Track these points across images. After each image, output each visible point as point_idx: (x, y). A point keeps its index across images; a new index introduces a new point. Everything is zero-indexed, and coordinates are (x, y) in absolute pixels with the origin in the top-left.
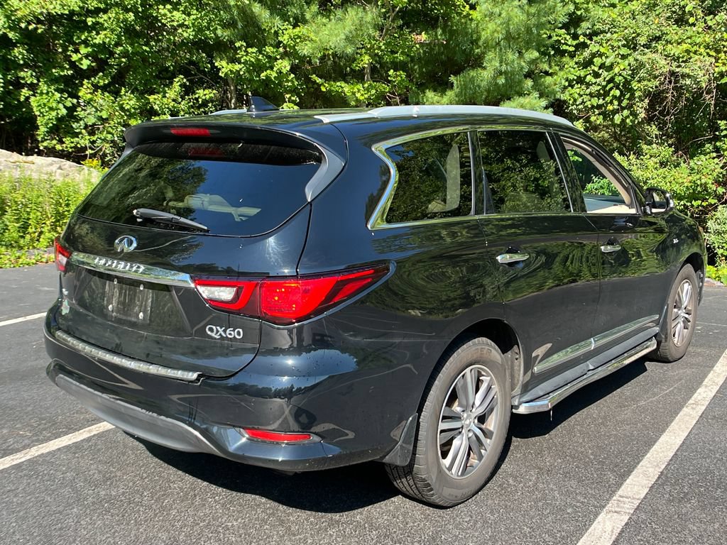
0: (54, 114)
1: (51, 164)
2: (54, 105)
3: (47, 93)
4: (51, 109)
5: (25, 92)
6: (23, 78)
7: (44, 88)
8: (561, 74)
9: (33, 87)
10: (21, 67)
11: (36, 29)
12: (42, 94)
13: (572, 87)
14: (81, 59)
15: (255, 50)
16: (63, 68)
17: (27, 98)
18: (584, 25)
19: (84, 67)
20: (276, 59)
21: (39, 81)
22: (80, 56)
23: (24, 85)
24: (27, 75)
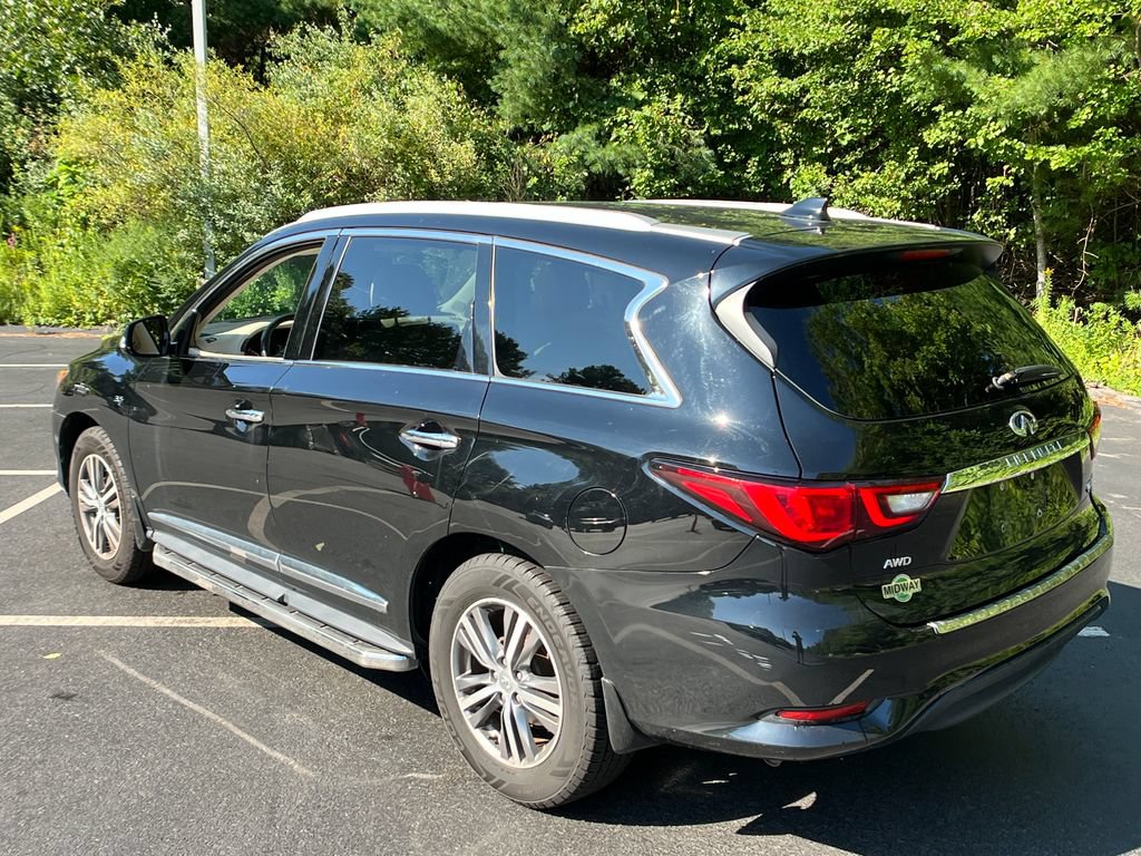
6: (783, 159)
12: (799, 175)
16: (823, 145)
21: (797, 161)
22: (843, 130)
23: (786, 167)
24: (787, 157)
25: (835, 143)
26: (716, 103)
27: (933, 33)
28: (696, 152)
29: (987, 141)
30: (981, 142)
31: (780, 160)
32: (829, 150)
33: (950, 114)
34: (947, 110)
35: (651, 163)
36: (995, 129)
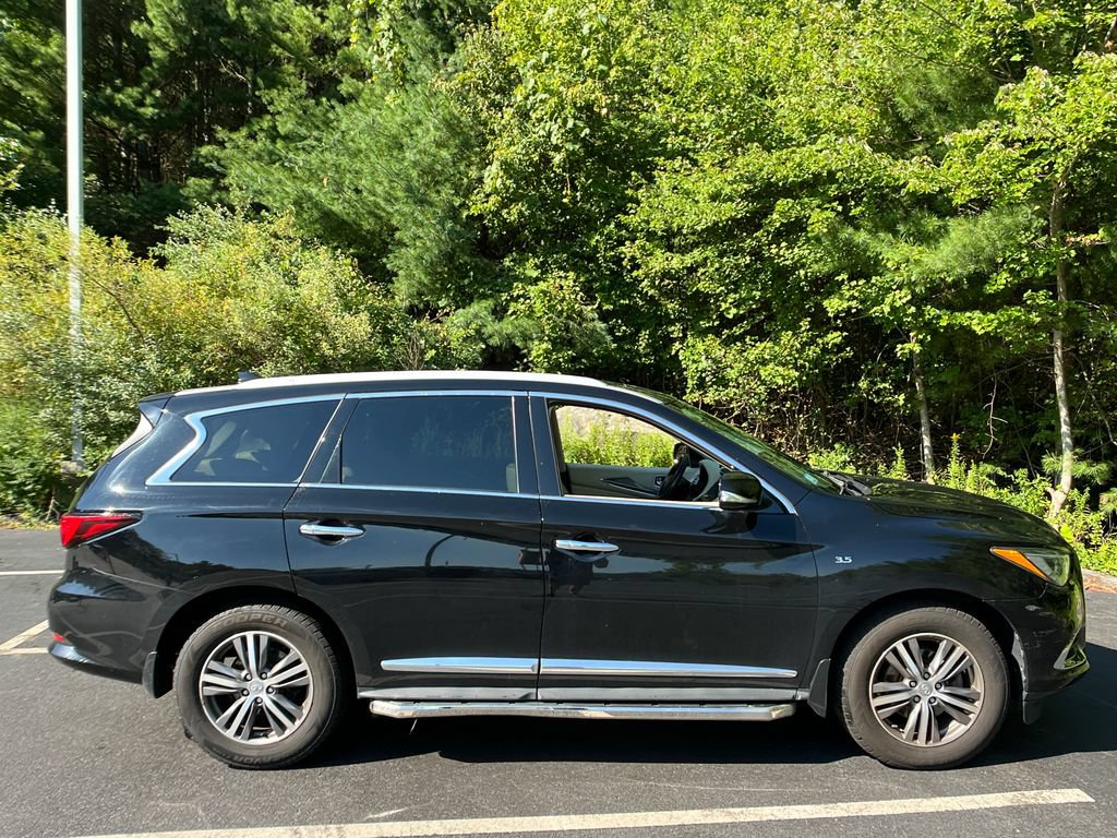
0: (695, 366)
2: (696, 357)
3: (693, 346)
4: (694, 361)
5: (677, 345)
6: (672, 333)
7: (689, 340)
9: (681, 341)
10: (672, 323)
12: (688, 347)
14: (729, 308)
16: (710, 319)
17: (677, 352)
19: (731, 316)
21: (685, 334)
22: (728, 305)
23: (675, 340)
24: (676, 330)
25: (721, 317)
26: (609, 281)
27: (835, 204)
28: (591, 325)
29: (894, 309)
30: (887, 309)
31: (669, 333)
32: (716, 323)
33: (854, 283)
34: (850, 280)
35: (548, 336)
36: (901, 297)
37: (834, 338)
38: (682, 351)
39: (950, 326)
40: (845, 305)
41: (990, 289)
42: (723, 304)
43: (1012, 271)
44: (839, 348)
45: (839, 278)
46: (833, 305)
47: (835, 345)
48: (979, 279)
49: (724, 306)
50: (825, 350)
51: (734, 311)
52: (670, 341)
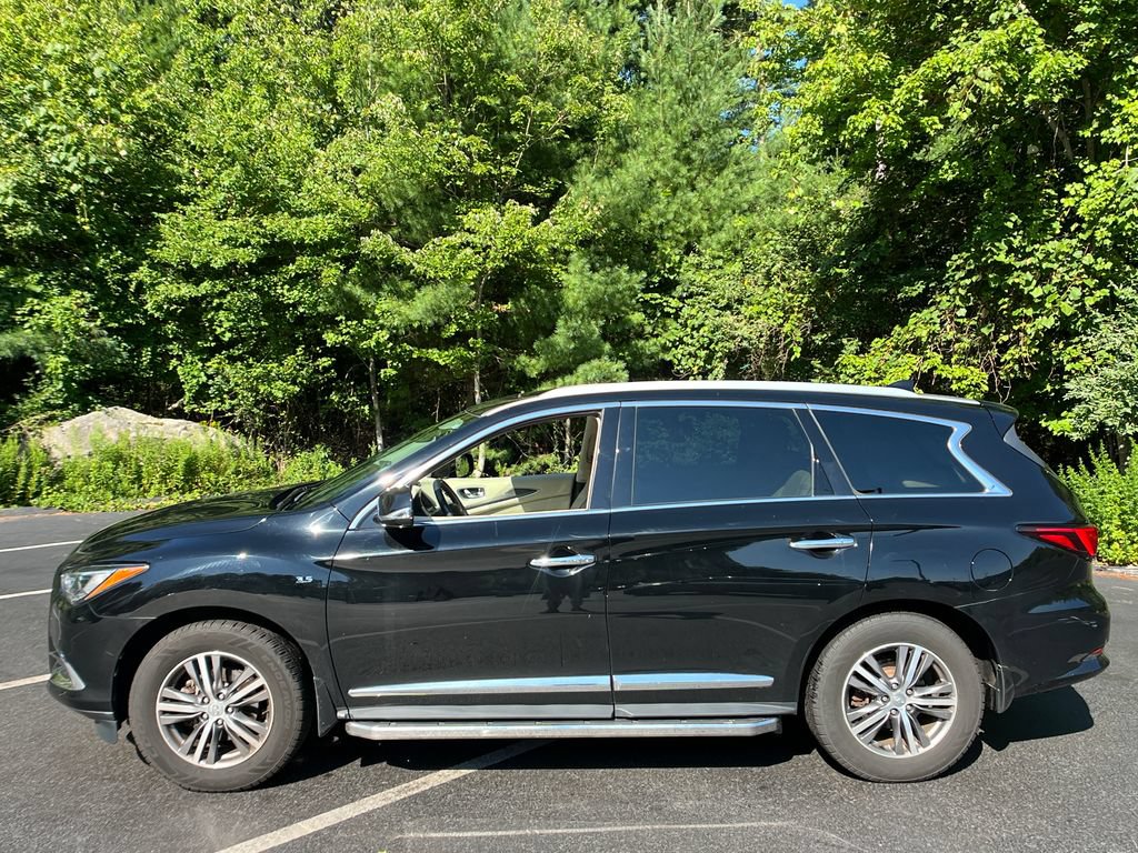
0: (195, 381)
1: (178, 426)
2: (196, 373)
3: (192, 363)
4: (194, 377)
5: (174, 362)
6: (171, 350)
7: (189, 358)
8: (664, 335)
9: (179, 358)
10: (170, 341)
11: (177, 309)
12: (187, 364)
13: (676, 347)
14: (224, 332)
15: (355, 322)
16: (206, 341)
17: (175, 368)
18: (679, 288)
19: (226, 339)
20: (375, 330)
21: (184, 353)
22: (223, 329)
23: (173, 356)
24: (175, 348)
25: (217, 338)
26: (115, 302)
27: (338, 264)
28: (100, 341)
29: (378, 343)
30: (373, 344)
31: (167, 350)
32: (213, 344)
33: (349, 323)
34: (347, 320)
35: (64, 350)
36: (383, 335)
37: (325, 362)
38: (179, 368)
39: (419, 358)
40: (341, 339)
41: (445, 335)
42: (218, 329)
43: (458, 324)
44: (326, 370)
45: (338, 319)
46: (330, 338)
47: (324, 367)
48: (437, 327)
49: (219, 331)
50: (316, 371)
51: (228, 335)
52: (167, 356)
